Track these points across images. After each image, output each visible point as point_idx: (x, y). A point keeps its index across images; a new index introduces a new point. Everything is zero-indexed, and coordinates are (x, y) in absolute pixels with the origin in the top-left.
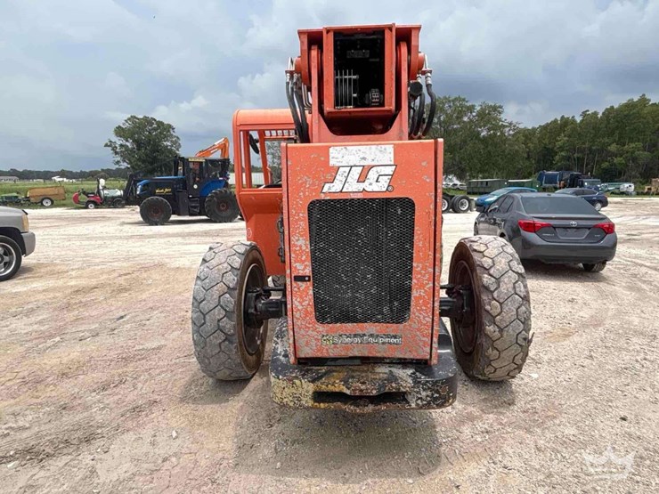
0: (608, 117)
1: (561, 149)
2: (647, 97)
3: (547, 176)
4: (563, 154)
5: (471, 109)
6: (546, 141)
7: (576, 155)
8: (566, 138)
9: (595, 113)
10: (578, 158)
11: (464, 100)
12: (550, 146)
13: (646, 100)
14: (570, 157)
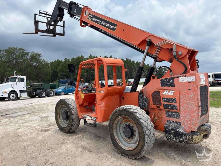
0: (73, 61)
1: (60, 71)
2: (83, 56)
3: (62, 81)
4: (61, 73)
5: (27, 54)
6: (54, 68)
7: (65, 74)
8: (61, 68)
9: (69, 60)
10: (66, 75)
11: (24, 49)
12: (55, 70)
13: (83, 57)
14: (63, 74)
